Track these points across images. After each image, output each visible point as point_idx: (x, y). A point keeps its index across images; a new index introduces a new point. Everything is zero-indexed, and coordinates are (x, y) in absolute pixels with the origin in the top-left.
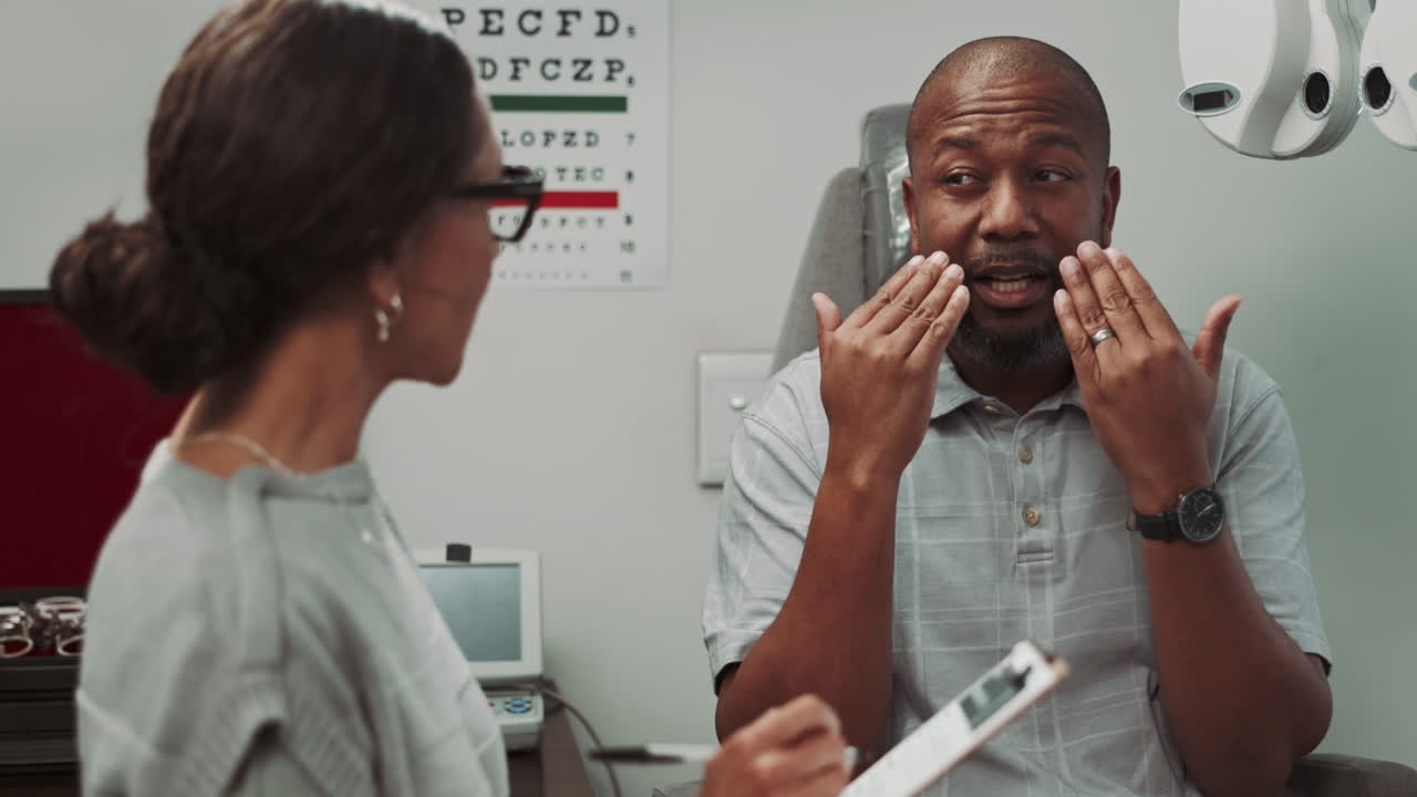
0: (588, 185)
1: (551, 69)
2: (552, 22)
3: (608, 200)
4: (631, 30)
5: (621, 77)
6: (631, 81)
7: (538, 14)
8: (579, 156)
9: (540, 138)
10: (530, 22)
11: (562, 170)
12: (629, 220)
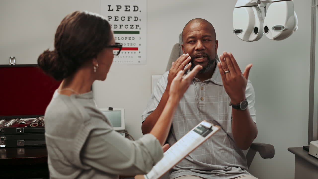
0: (133, 46)
1: (126, 27)
2: (127, 19)
3: (136, 49)
4: (140, 20)
5: (138, 28)
6: (140, 29)
7: (124, 17)
8: (131, 41)
9: (125, 38)
10: (123, 19)
11: (128, 44)
12: (140, 52)
